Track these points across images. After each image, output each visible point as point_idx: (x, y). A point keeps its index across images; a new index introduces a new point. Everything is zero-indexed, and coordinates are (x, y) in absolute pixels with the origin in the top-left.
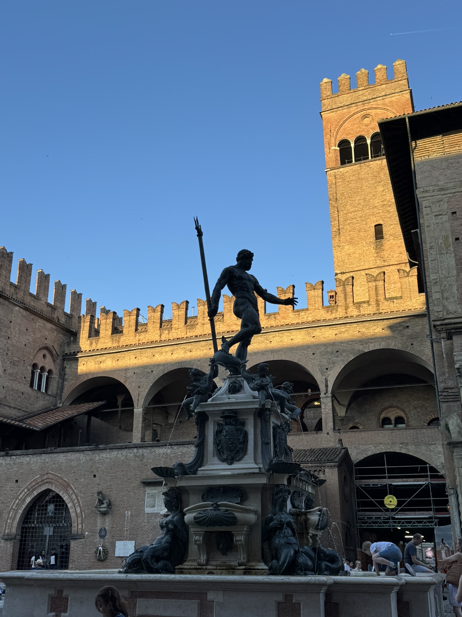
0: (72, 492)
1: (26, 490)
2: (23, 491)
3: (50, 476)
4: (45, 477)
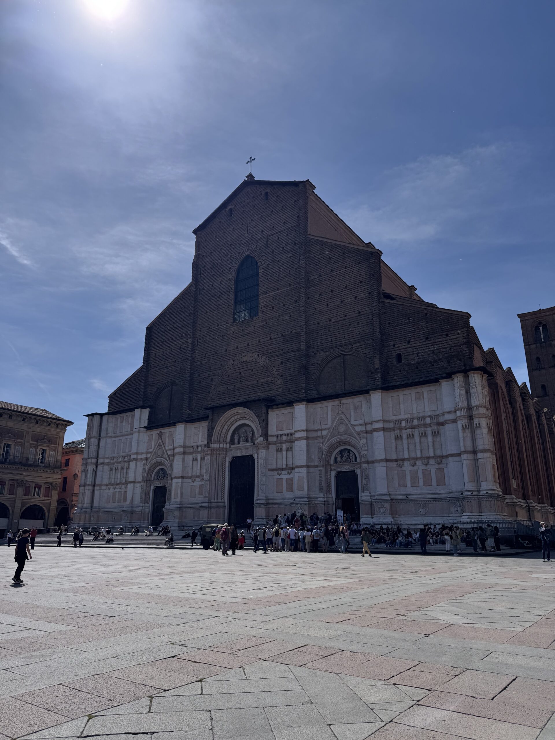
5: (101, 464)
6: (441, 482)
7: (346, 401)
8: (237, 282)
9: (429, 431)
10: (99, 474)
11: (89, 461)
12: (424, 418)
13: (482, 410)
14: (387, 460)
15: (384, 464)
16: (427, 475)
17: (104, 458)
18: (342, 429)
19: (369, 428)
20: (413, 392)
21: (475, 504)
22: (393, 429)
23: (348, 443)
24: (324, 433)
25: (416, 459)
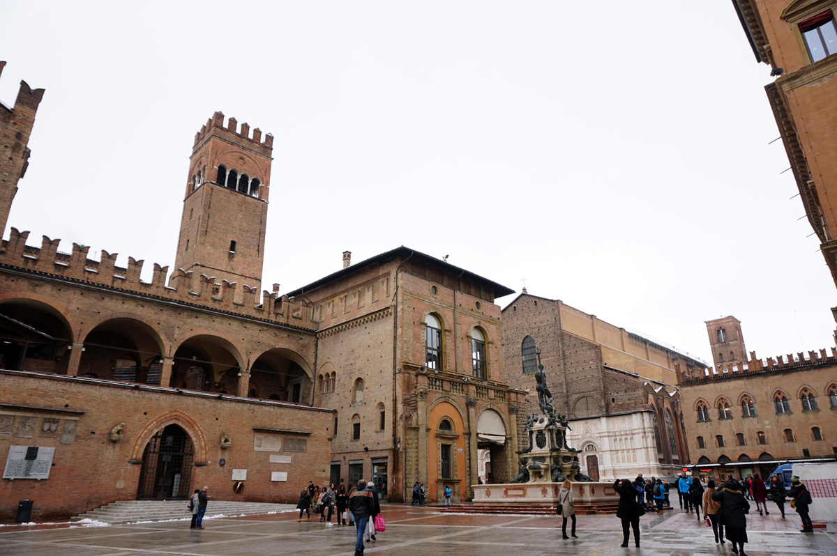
0: (197, 429)
1: (155, 423)
2: (152, 422)
3: (179, 414)
4: (174, 414)
6: (635, 461)
7: (589, 421)
8: (522, 350)
9: (629, 437)
12: (626, 431)
13: (649, 430)
14: (611, 451)
15: (609, 452)
16: (629, 457)
18: (588, 435)
19: (601, 435)
20: (620, 419)
21: (648, 470)
22: (613, 436)
23: (591, 442)
24: (580, 437)
25: (623, 450)
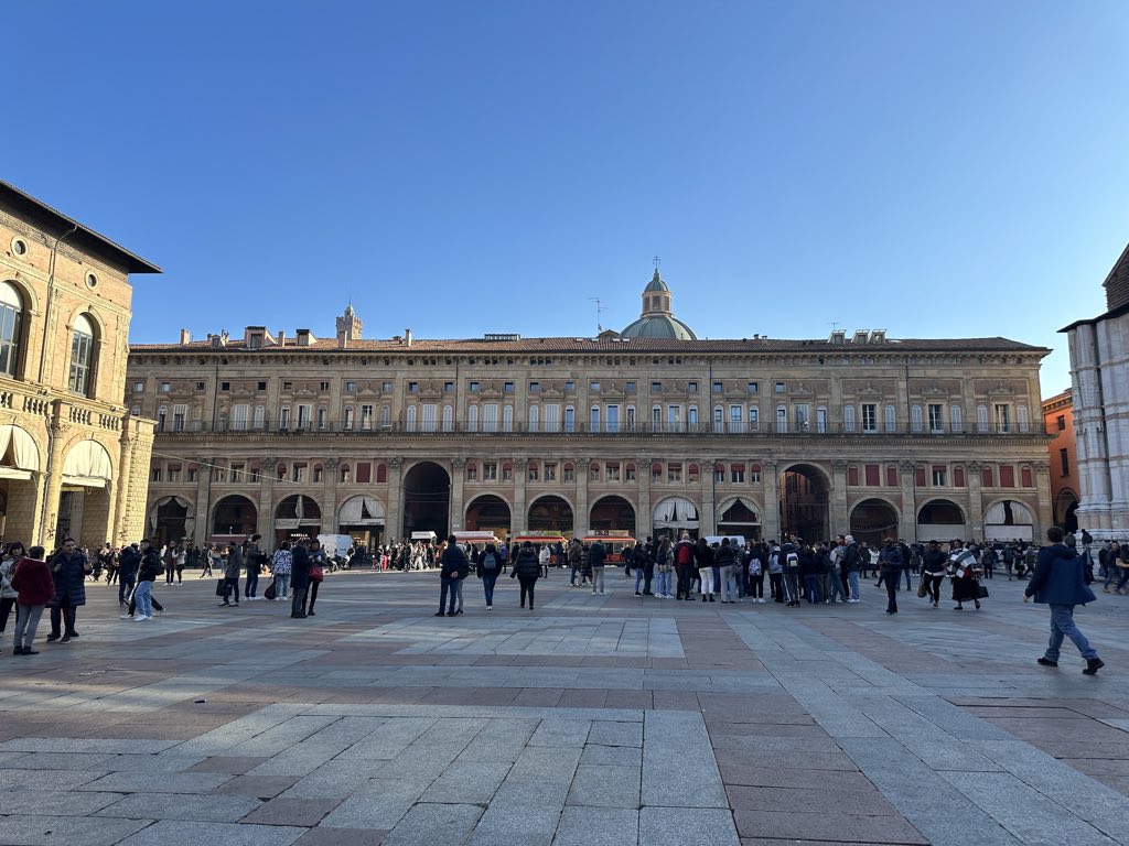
5: (1112, 417)
10: (1111, 436)
11: (1086, 414)
17: (1115, 405)
